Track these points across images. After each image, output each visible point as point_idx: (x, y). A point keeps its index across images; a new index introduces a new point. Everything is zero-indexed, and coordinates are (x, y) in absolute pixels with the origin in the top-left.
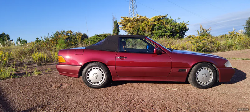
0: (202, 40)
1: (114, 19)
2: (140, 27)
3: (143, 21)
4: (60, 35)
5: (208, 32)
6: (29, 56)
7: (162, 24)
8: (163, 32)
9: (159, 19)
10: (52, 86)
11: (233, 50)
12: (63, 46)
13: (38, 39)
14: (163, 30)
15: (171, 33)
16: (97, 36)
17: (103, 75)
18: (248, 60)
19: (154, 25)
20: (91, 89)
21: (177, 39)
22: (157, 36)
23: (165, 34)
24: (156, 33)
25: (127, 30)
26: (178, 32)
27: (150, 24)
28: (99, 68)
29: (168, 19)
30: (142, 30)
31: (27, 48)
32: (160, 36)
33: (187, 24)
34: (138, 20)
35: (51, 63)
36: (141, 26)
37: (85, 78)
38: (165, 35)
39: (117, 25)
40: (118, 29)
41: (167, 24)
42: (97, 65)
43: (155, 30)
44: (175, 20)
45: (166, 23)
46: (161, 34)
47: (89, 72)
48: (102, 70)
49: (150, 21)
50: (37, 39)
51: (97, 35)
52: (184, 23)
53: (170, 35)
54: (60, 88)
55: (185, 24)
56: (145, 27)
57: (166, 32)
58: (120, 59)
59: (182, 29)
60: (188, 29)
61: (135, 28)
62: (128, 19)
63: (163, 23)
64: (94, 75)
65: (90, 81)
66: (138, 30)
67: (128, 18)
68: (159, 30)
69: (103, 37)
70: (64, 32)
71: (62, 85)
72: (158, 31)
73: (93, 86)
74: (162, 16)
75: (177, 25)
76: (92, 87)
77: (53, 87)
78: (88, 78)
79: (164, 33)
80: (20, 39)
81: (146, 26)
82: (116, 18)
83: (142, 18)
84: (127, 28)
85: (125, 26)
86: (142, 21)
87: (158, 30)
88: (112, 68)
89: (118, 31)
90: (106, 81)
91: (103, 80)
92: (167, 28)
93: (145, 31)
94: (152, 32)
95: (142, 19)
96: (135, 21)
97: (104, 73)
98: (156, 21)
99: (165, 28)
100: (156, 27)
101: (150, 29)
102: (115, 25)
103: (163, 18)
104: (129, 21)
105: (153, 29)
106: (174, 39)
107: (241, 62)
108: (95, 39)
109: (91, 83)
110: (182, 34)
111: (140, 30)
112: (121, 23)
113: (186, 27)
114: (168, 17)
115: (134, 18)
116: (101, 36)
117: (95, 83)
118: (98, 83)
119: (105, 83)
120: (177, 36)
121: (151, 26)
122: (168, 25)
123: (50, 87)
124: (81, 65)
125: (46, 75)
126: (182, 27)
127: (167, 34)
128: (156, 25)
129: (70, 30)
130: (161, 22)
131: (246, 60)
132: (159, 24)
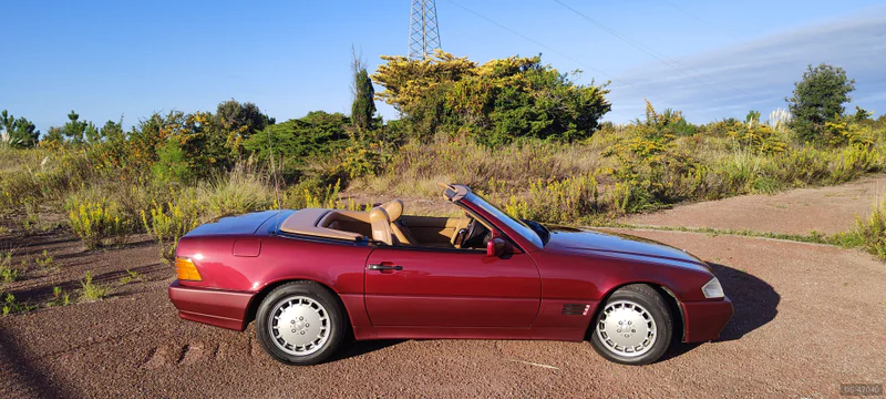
0: (652, 152)
1: (357, 64)
2: (448, 98)
3: (456, 73)
4: (163, 127)
6: (50, 199)
7: (520, 90)
8: (522, 118)
9: (513, 70)
10: (152, 352)
11: (745, 193)
12: (178, 171)
13: (76, 117)
14: (524, 109)
15: (551, 122)
16: (295, 125)
17: (324, 323)
18: (787, 237)
19: (495, 91)
20: (284, 368)
21: (570, 142)
22: (504, 130)
23: (529, 124)
24: (499, 120)
25: (402, 103)
26: (574, 117)
27: (479, 87)
28: (311, 301)
29: (540, 71)
30: (452, 108)
31: (43, 171)
32: (516, 129)
33: (605, 89)
34: (438, 70)
35: (136, 238)
36: (451, 93)
37: (267, 331)
38: (529, 128)
39: (365, 88)
40: (371, 100)
41: (536, 89)
42: (305, 291)
43: (496, 109)
44: (566, 75)
45: (535, 87)
46: (517, 123)
47: (279, 313)
48: (321, 307)
49: (480, 73)
50: (70, 117)
51: (297, 121)
52: (595, 87)
53: (548, 126)
54: (182, 363)
55: (596, 90)
56: (464, 97)
57: (534, 117)
58: (381, 270)
59: (587, 108)
60: (607, 108)
61: (429, 98)
62: (404, 64)
63: (523, 84)
64: (293, 322)
65: (281, 341)
66: (441, 106)
67: (405, 59)
68: (512, 108)
69: (316, 129)
70: (180, 116)
71: (186, 348)
72: (506, 115)
73: (292, 359)
74: (522, 61)
75: (570, 93)
76: (287, 361)
77: (159, 359)
78: (276, 332)
79: (528, 120)
80: (8, 117)
81: (468, 95)
82: (363, 61)
83: (454, 62)
84: (401, 97)
85: (397, 91)
86: (454, 74)
87: (507, 109)
88: (353, 300)
89: (371, 107)
90: (335, 339)
91: (324, 340)
92: (538, 105)
93: (464, 111)
94: (487, 115)
95: (454, 67)
96: (428, 74)
97: (326, 316)
98: (501, 77)
99: (531, 102)
100: (501, 98)
101: (481, 106)
102: (359, 87)
103: (526, 69)
104: (410, 71)
105: (489, 106)
106: (559, 143)
107: (765, 247)
108: (288, 136)
109: (286, 347)
110: (588, 121)
111: (448, 106)
112: (380, 79)
113: (600, 100)
114: (543, 64)
115: (428, 63)
116: (308, 125)
117: (298, 349)
118: (308, 347)
119: (329, 347)
120: (571, 131)
121: (484, 96)
122: (542, 93)
123: (147, 360)
124: (252, 292)
125: (125, 300)
126: (588, 103)
127: (536, 125)
128: (499, 89)
129: (201, 112)
130: (518, 82)
131: (780, 237)
132: (510, 87)
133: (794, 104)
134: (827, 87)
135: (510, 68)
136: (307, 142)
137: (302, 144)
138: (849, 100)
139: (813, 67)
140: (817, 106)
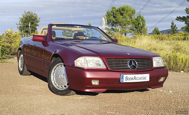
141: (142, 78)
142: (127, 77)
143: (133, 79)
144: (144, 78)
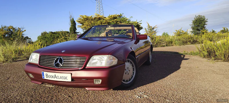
1: (71, 17)
3: (100, 19)
5: (155, 30)
7: (117, 23)
9: (115, 18)
11: (173, 46)
16: (51, 33)
25: (84, 28)
27: (104, 22)
34: (95, 18)
36: (97, 24)
39: (73, 23)
40: (75, 27)
41: (121, 23)
49: (107, 19)
51: (51, 32)
55: (138, 23)
56: (100, 24)
60: (141, 28)
62: (85, 17)
70: (5, 27)
74: (118, 15)
75: (130, 23)
81: (102, 24)
82: (73, 16)
83: (99, 17)
84: (84, 26)
85: (83, 24)
89: (75, 29)
96: (92, 20)
98: (112, 20)
102: (71, 23)
104: (87, 19)
108: (49, 36)
112: (78, 21)
113: (139, 26)
114: (123, 16)
116: (55, 33)
121: (106, 24)
128: (110, 23)
129: (11, 26)
130: (116, 21)
132: (113, 22)
133: (192, 26)
134: (200, 21)
135: (114, 17)
136: (54, 38)
137: (52, 38)
138: (206, 25)
139: (197, 16)
140: (198, 26)
141: (63, 77)
142: (47, 75)
143: (54, 77)
144: (65, 77)
